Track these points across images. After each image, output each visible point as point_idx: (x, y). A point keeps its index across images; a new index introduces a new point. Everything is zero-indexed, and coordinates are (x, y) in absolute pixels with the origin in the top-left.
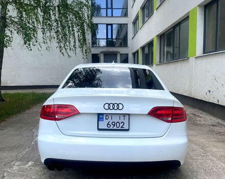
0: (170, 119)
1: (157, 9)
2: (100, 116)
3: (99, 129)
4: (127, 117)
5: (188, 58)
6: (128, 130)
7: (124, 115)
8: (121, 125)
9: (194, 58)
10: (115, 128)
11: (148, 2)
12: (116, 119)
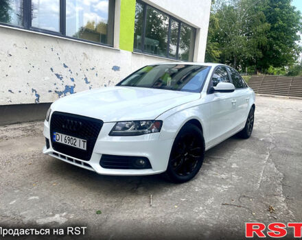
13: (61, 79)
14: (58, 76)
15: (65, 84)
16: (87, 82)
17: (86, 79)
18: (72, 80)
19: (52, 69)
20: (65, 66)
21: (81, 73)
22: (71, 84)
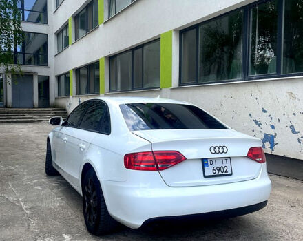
0: (260, 159)
1: (105, 23)
2: (204, 162)
3: (205, 177)
4: (228, 161)
5: (161, 89)
6: (231, 174)
7: (226, 158)
8: (225, 169)
9: (169, 89)
10: (220, 173)
11: (85, 10)
12: (219, 164)
13: (259, 125)
14: (256, 122)
15: (264, 132)
16: (294, 132)
17: (292, 127)
18: (273, 127)
19: (250, 115)
20: (265, 111)
21: (283, 119)
22: (271, 132)
